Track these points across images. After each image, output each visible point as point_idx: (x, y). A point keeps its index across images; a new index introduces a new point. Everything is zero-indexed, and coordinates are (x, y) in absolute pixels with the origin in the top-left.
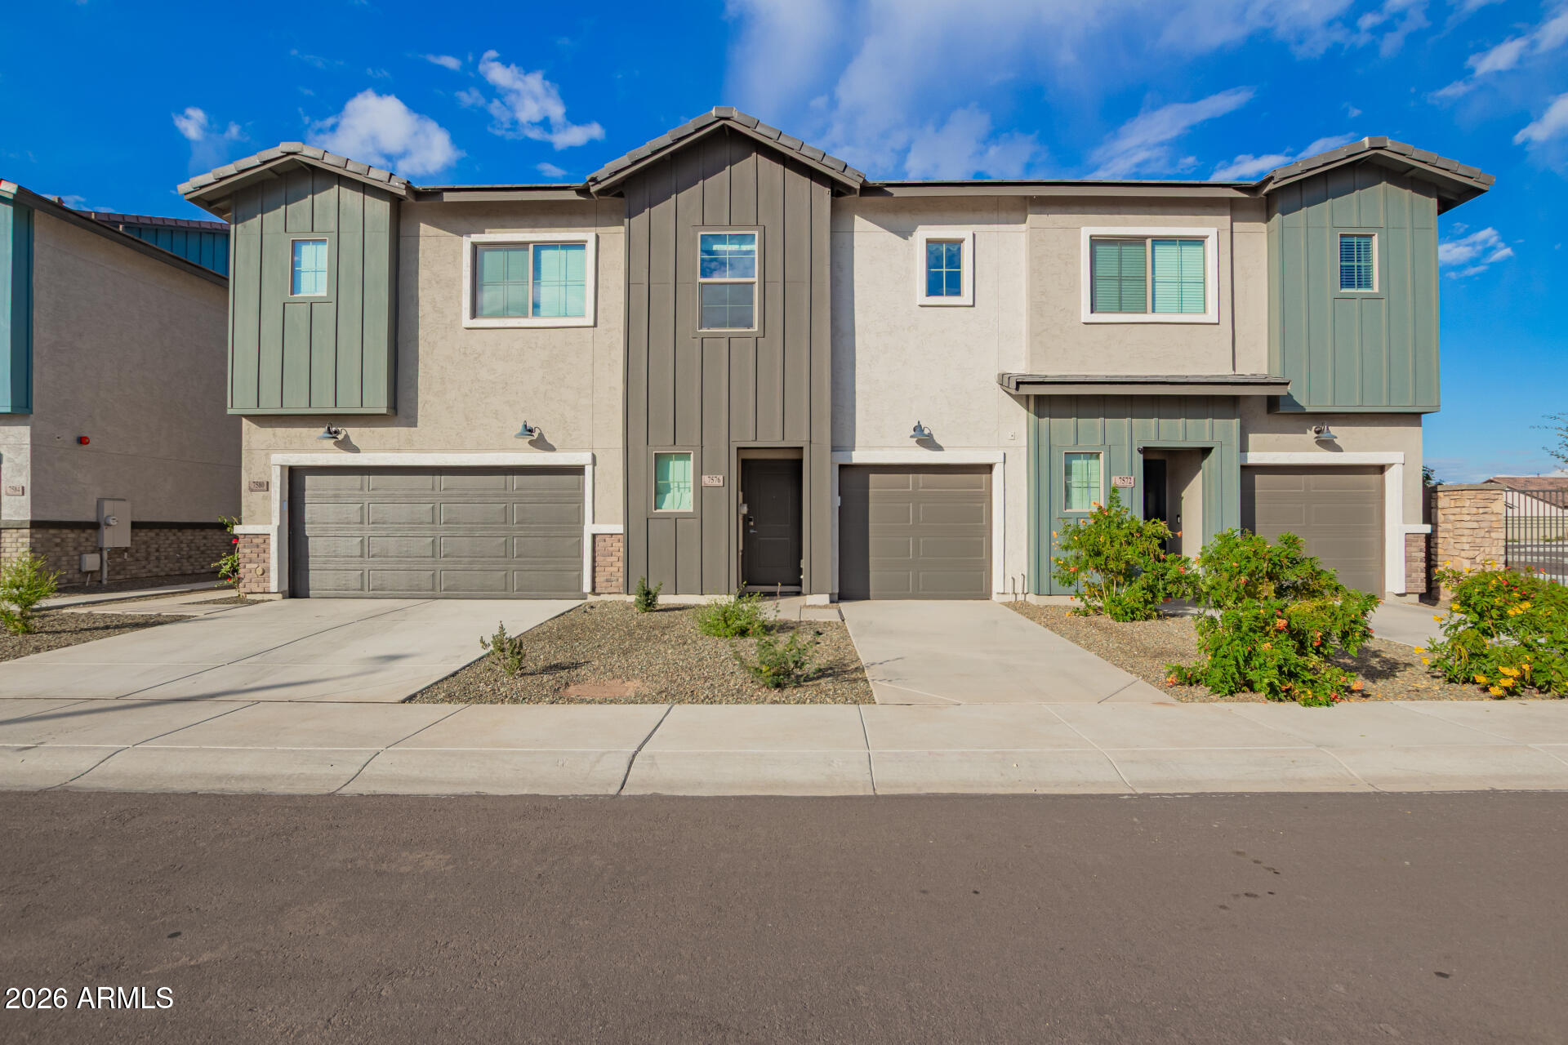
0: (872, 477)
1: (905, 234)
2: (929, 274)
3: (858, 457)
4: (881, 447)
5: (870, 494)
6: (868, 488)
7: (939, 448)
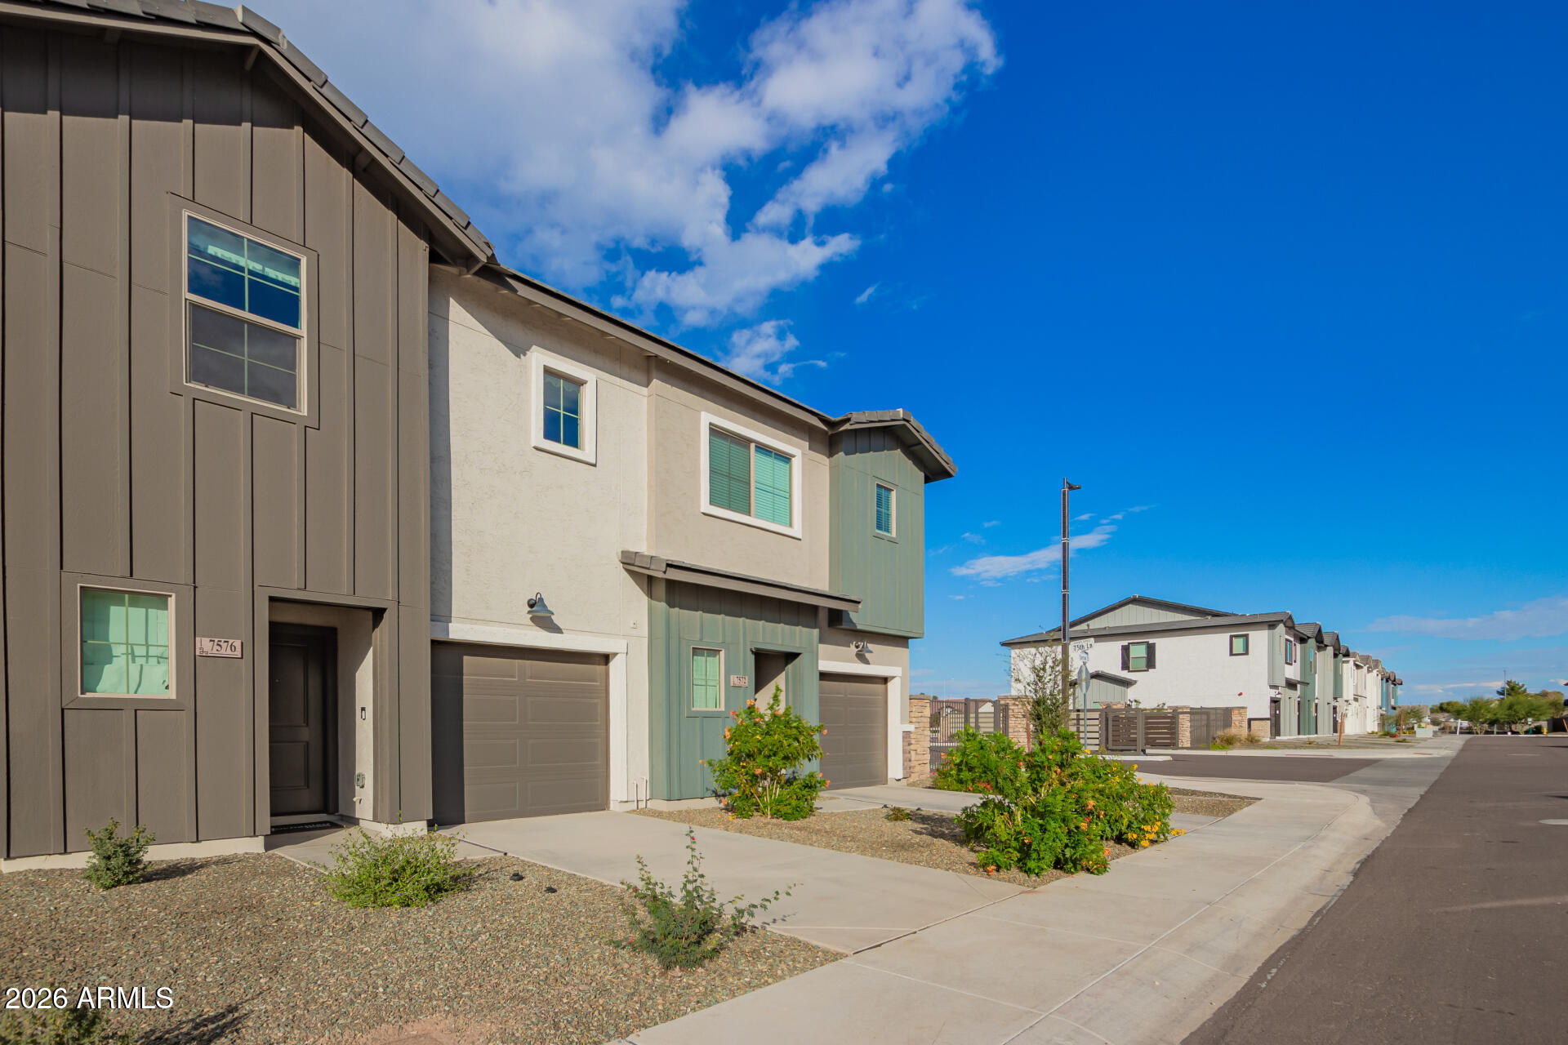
0: (467, 660)
1: (519, 351)
2: (546, 412)
3: (458, 631)
4: (486, 622)
5: (464, 682)
6: (461, 674)
7: (557, 630)
